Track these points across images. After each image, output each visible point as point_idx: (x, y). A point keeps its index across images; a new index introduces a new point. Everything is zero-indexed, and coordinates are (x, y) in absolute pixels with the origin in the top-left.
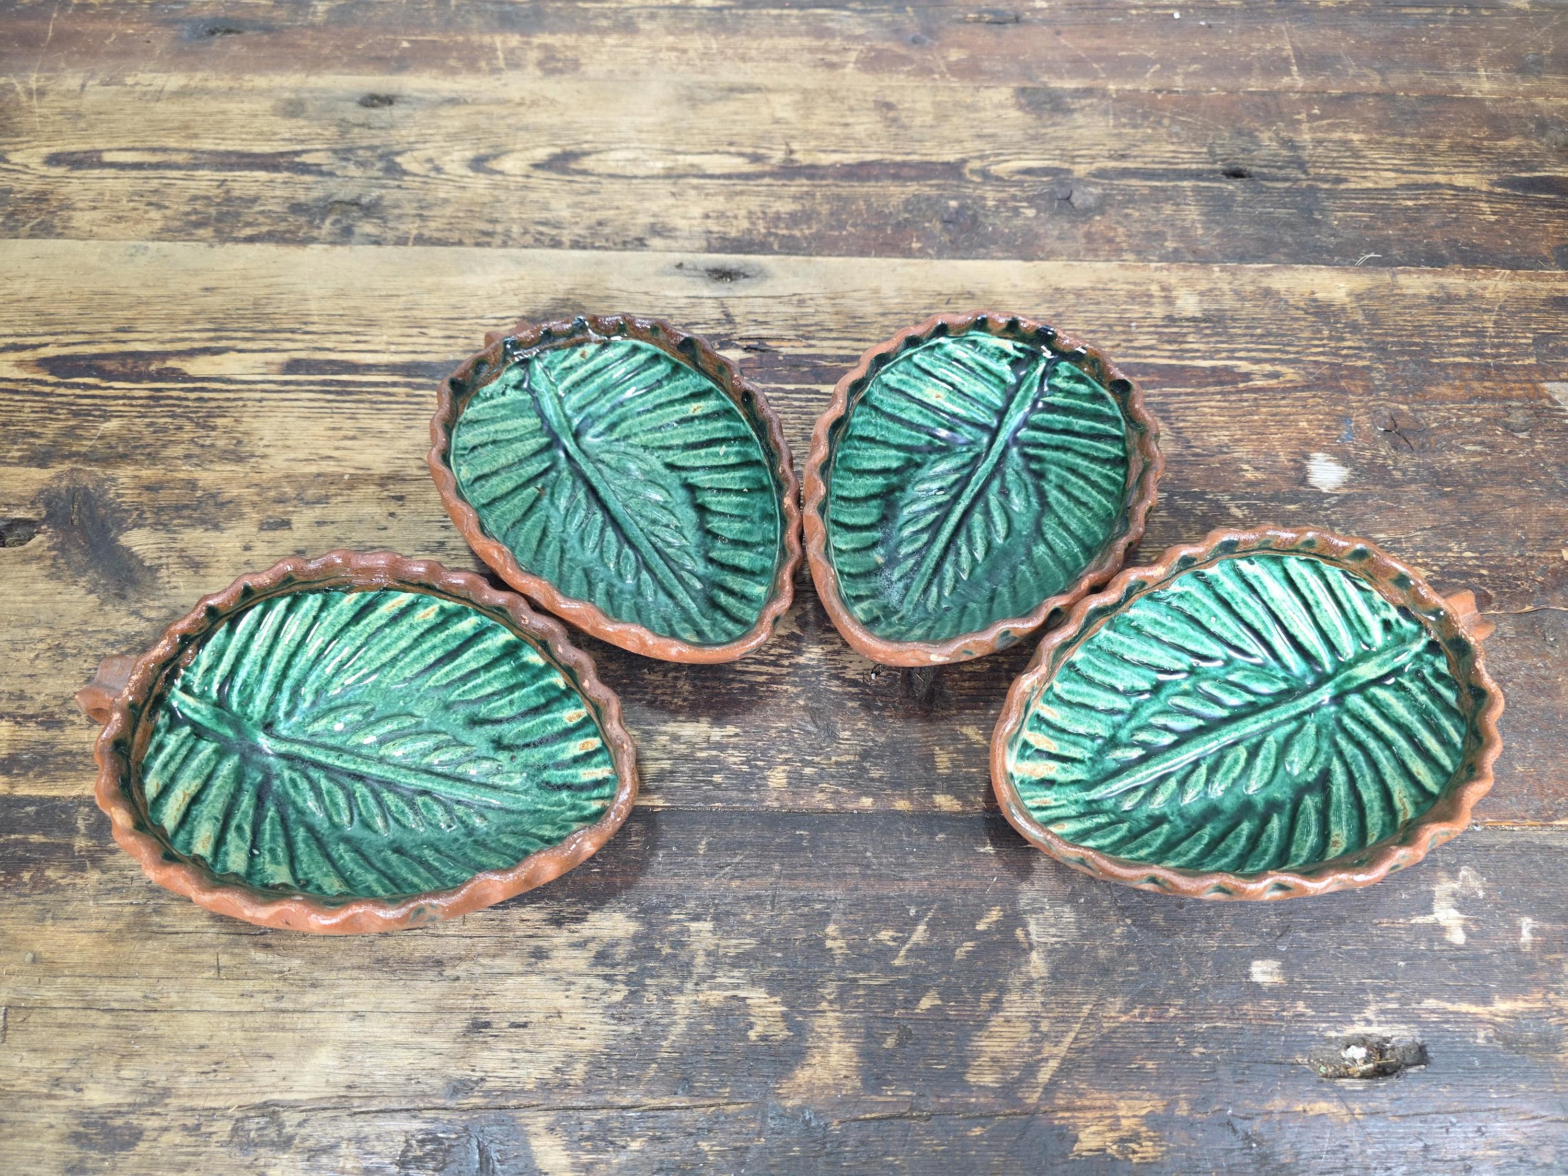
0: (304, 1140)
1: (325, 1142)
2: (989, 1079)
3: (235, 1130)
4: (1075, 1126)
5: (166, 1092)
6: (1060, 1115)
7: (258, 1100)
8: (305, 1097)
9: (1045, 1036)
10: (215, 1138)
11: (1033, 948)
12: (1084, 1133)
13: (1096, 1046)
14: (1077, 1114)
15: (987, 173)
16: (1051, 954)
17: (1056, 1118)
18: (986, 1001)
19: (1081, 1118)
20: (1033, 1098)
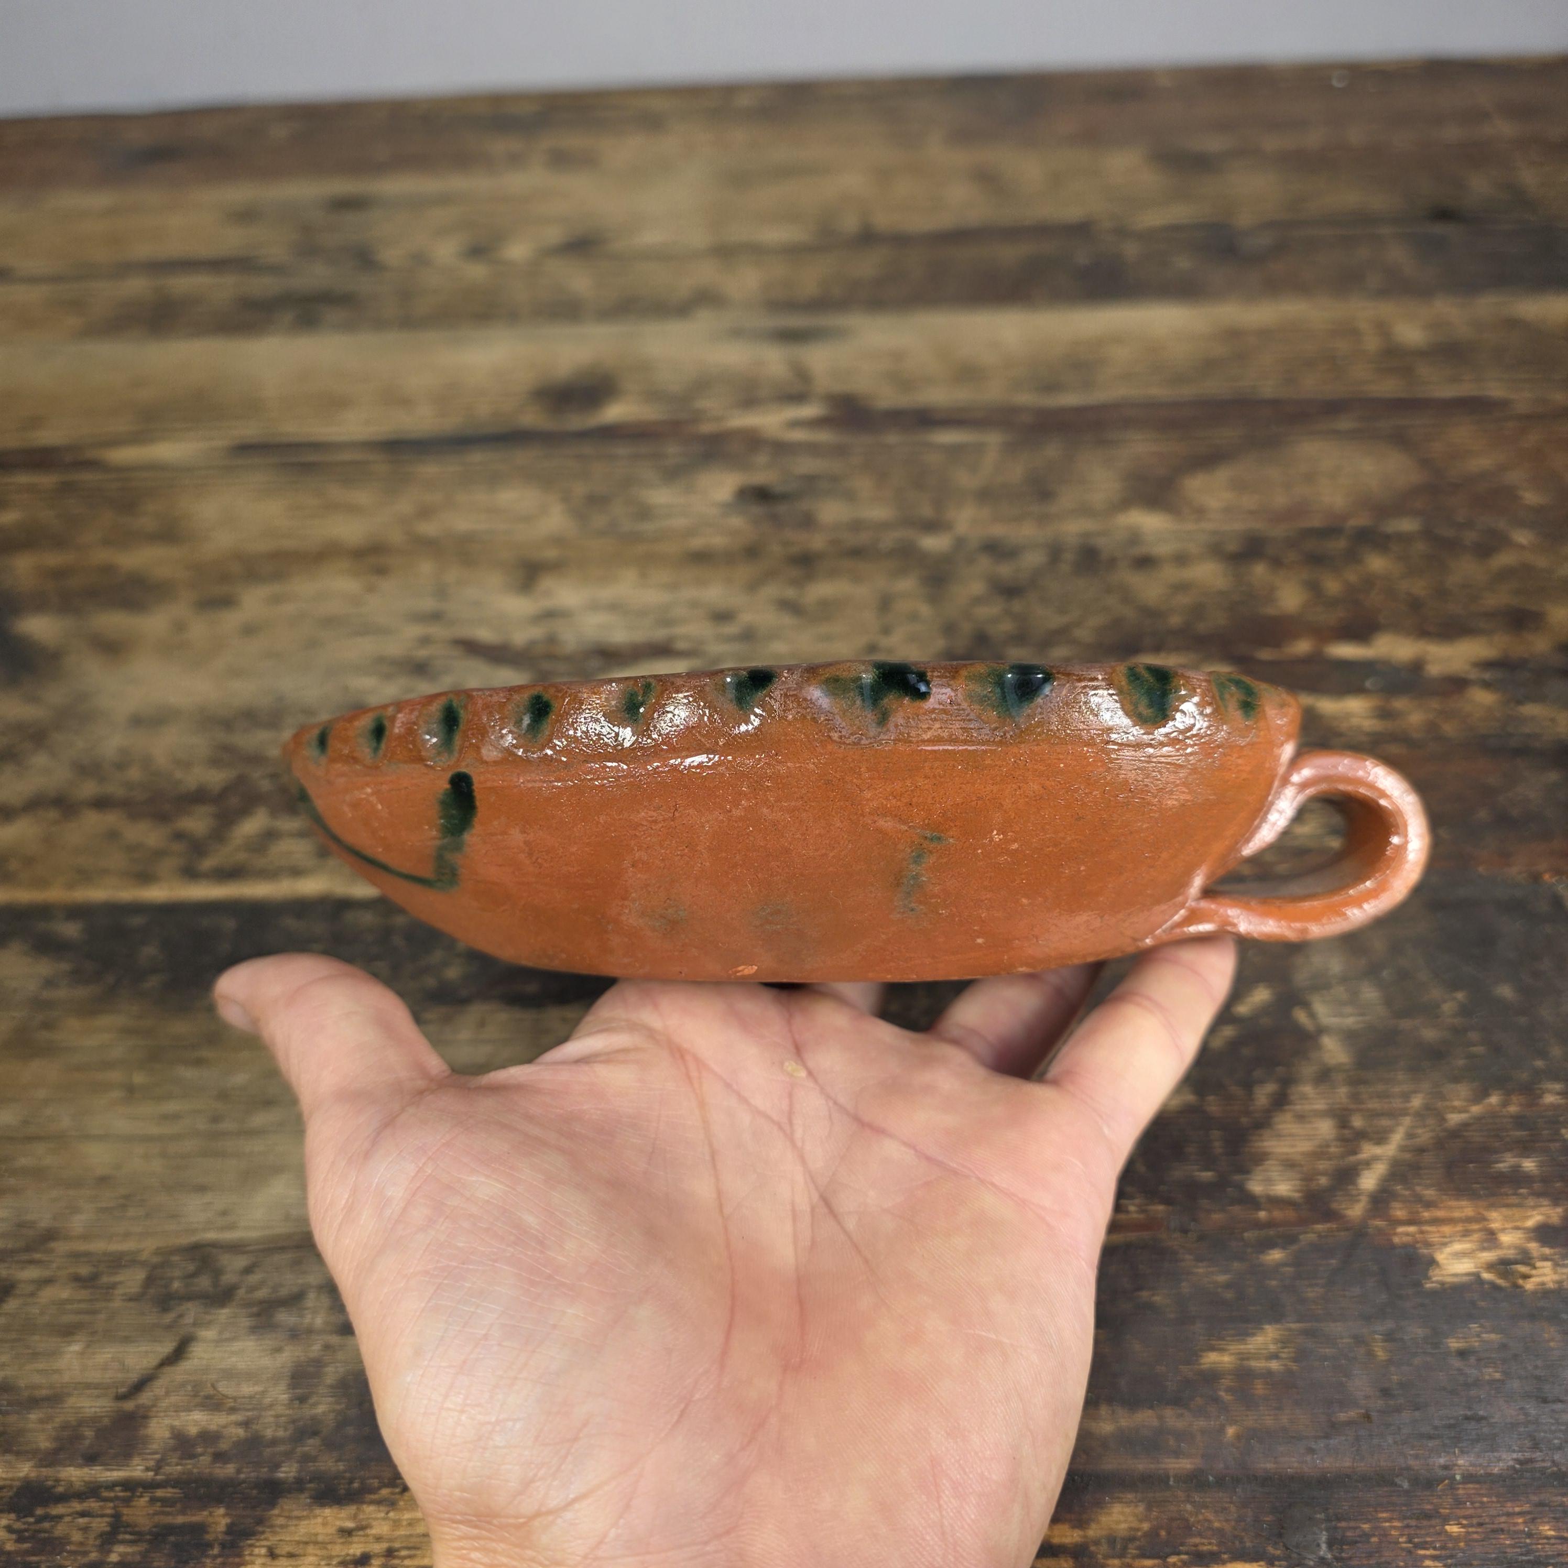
0: (252, 1289)
1: (284, 1292)
2: (1284, 1188)
3: (150, 1281)
4: (1428, 1245)
5: (50, 1235)
6: (1401, 1229)
7: (185, 1240)
8: (254, 1234)
9: (1361, 1135)
10: (120, 1291)
11: (1321, 1031)
12: (1442, 1253)
13: (1439, 1144)
14: (1426, 1228)
15: (1122, 232)
16: (1349, 1036)
17: (1395, 1234)
18: (1263, 1094)
19: (1433, 1233)
20: (1356, 1211)
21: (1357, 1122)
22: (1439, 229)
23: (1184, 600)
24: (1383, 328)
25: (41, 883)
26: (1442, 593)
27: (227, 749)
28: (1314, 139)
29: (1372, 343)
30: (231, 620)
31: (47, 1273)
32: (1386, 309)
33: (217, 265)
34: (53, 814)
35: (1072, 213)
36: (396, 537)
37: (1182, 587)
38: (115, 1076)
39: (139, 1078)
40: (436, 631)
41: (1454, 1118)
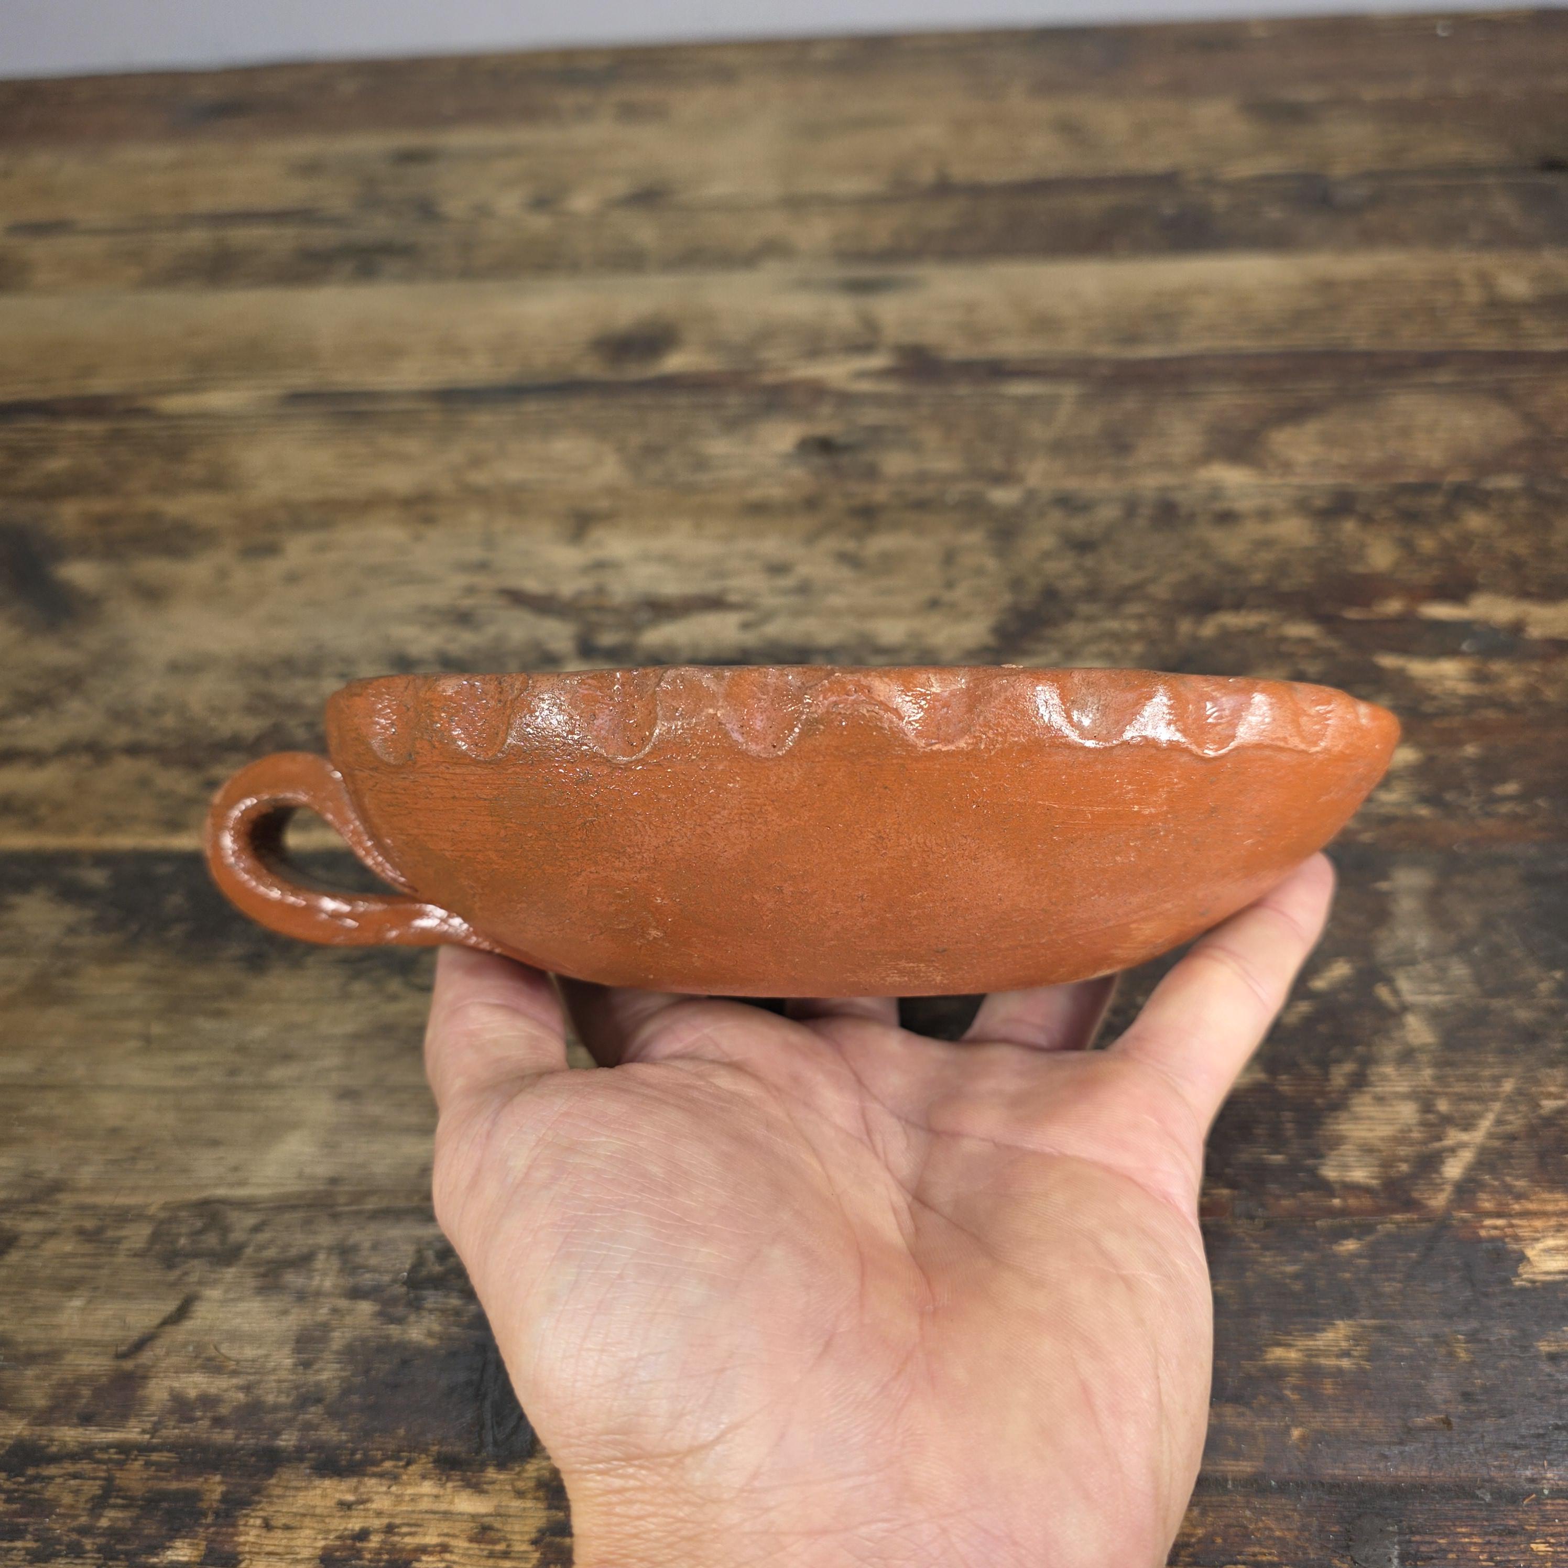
0: (261, 1248)
1: (293, 1252)
2: (1360, 1175)
3: (155, 1237)
4: (1517, 1239)
5: (57, 1187)
6: (1488, 1222)
7: (194, 1196)
8: (265, 1192)
9: (1447, 1120)
10: (125, 1245)
11: (1405, 1008)
12: (1533, 1248)
13: (1532, 1132)
14: (1516, 1222)
15: (1210, 182)
16: (1435, 1016)
17: (1483, 1227)
18: (1340, 1075)
19: (1524, 1227)
20: (1439, 1201)
21: (1443, 1106)
22: (1549, 179)
23: (1267, 556)
24: (1485, 280)
25: (70, 828)
26: (1545, 553)
27: (265, 697)
28: (1416, 89)
29: (1474, 295)
30: (274, 568)
31: (51, 1225)
32: (1489, 261)
33: (279, 217)
34: (85, 759)
35: (1159, 164)
36: (446, 486)
37: (1266, 543)
38: (133, 1026)
39: (157, 1029)
40: (481, 580)
41: (1549, 1105)
